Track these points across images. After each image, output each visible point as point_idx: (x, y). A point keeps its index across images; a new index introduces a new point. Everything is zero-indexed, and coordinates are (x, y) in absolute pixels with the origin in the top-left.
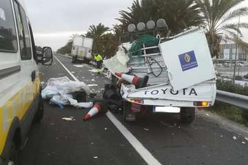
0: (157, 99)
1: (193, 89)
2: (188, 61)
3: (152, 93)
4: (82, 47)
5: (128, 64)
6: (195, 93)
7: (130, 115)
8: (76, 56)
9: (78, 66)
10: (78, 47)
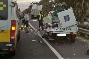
0: (58, 31)
1: (70, 28)
2: (67, 18)
3: (56, 29)
4: (37, 10)
5: (52, 19)
6: (70, 29)
7: (50, 38)
8: (33, 15)
9: (34, 21)
10: (35, 10)
